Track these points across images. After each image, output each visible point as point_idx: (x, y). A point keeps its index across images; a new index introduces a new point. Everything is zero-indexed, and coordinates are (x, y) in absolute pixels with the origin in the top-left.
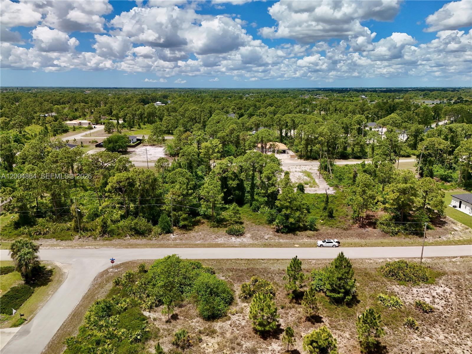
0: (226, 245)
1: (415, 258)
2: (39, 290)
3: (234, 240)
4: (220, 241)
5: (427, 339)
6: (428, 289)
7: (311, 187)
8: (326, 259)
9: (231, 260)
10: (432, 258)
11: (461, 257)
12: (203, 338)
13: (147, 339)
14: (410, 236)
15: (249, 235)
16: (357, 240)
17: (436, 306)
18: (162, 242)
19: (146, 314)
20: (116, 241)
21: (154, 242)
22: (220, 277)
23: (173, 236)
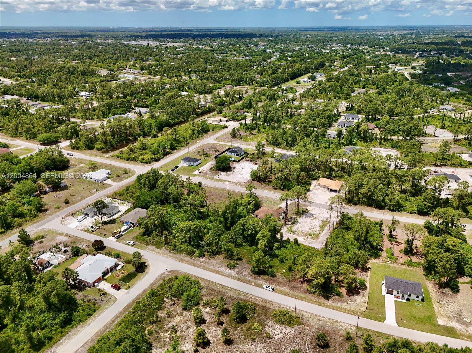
0: (221, 273)
1: (302, 311)
2: (139, 275)
3: (228, 271)
4: (221, 269)
5: (253, 347)
6: (284, 328)
7: (312, 238)
8: (257, 297)
9: (215, 283)
10: (311, 314)
11: (328, 319)
12: (177, 316)
13: (160, 310)
14: (320, 297)
15: (236, 270)
16: (288, 290)
18: (195, 262)
19: (165, 299)
20: (177, 255)
21: (192, 261)
22: (203, 292)
23: (202, 259)
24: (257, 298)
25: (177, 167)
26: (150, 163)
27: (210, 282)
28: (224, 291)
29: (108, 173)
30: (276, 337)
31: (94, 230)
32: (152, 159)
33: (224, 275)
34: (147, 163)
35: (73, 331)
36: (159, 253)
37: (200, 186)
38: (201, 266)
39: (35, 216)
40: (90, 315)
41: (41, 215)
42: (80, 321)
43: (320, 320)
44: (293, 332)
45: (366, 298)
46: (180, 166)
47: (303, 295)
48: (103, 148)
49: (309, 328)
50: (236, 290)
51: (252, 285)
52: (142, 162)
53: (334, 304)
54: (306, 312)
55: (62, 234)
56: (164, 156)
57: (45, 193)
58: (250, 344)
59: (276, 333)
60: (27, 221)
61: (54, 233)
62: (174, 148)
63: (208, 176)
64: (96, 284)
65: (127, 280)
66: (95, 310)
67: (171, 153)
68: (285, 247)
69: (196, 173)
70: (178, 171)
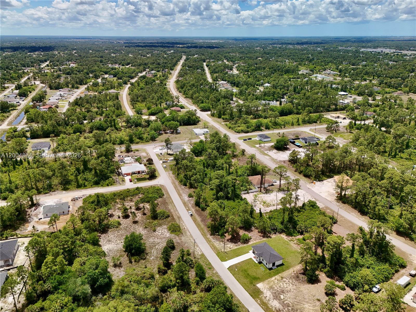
2: (147, 180)
3: (186, 197)
4: (183, 194)
7: (263, 205)
9: (171, 199)
11: (195, 242)
14: (209, 231)
15: (190, 198)
16: (199, 220)
18: (178, 186)
19: (140, 194)
22: (160, 199)
23: (183, 187)
24: (178, 214)
25: (250, 139)
26: (239, 133)
27: (170, 197)
28: (169, 204)
29: (207, 132)
30: (157, 233)
31: (160, 155)
32: (242, 131)
33: (180, 198)
34: (237, 132)
35: (96, 188)
36: (169, 176)
37: (243, 152)
38: (178, 189)
39: (148, 141)
40: (108, 185)
41: (151, 141)
42: (102, 186)
43: (190, 240)
44: (168, 236)
45: (236, 248)
46: (253, 139)
47: (202, 226)
48: (227, 119)
49: (178, 239)
50: (175, 206)
51: (186, 208)
52: (235, 132)
53: (212, 239)
54: (189, 232)
55: (146, 152)
56: (254, 131)
57: (166, 133)
58: (142, 228)
59: (160, 232)
60: (142, 142)
61: (145, 151)
62: (267, 128)
63: (262, 149)
64: (126, 175)
65: (139, 180)
66: (111, 185)
67: (261, 130)
68: (234, 201)
69: (258, 146)
70: (248, 142)
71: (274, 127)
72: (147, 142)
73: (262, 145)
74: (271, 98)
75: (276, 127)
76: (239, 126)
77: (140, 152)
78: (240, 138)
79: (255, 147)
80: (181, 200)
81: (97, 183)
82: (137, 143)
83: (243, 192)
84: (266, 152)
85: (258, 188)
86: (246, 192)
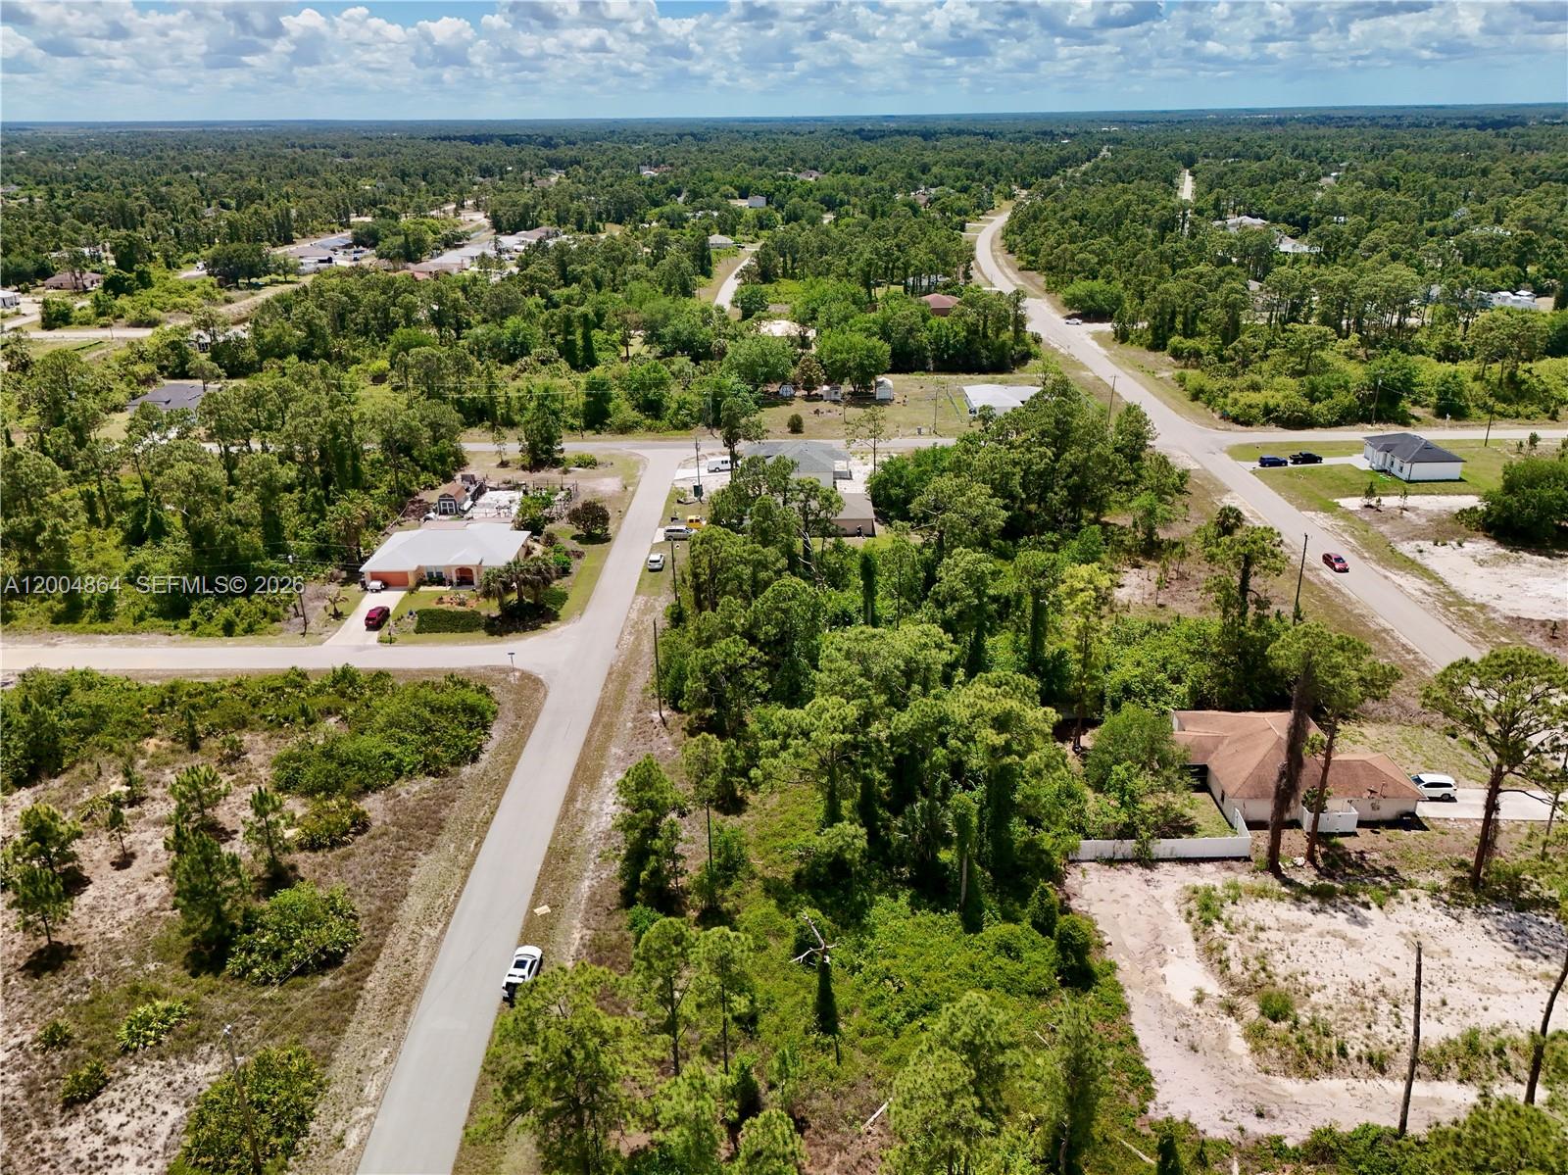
6: (158, 1145)
17: (79, 1125)
18: (628, 706)
23: (662, 716)
25: (1311, 460)
26: (1247, 423)
30: (74, 1129)
31: (689, 498)
32: (1267, 412)
34: (1236, 420)
37: (1227, 526)
39: (685, 426)
40: (229, 629)
42: (193, 627)
46: (1326, 461)
48: (1196, 354)
50: (468, 868)
51: (531, 907)
52: (1225, 417)
55: (630, 477)
56: (1352, 423)
57: (811, 398)
58: (26, 1037)
59: (116, 1122)
60: (649, 429)
61: (629, 469)
62: (1451, 408)
63: (1384, 528)
64: (377, 584)
65: (433, 623)
66: (250, 630)
67: (1404, 420)
68: (973, 925)
69: (1353, 503)
70: (1290, 474)
71: (1499, 407)
72: (676, 428)
73: (1390, 502)
74: (1504, 277)
75: (1511, 410)
76: (1255, 387)
77: (601, 469)
78: (1238, 453)
79: (1330, 508)
80: (564, 815)
81: (174, 609)
82: (625, 429)
83: (1088, 847)
84: (1407, 548)
85: (1252, 825)
86: (1129, 846)
